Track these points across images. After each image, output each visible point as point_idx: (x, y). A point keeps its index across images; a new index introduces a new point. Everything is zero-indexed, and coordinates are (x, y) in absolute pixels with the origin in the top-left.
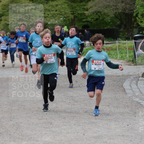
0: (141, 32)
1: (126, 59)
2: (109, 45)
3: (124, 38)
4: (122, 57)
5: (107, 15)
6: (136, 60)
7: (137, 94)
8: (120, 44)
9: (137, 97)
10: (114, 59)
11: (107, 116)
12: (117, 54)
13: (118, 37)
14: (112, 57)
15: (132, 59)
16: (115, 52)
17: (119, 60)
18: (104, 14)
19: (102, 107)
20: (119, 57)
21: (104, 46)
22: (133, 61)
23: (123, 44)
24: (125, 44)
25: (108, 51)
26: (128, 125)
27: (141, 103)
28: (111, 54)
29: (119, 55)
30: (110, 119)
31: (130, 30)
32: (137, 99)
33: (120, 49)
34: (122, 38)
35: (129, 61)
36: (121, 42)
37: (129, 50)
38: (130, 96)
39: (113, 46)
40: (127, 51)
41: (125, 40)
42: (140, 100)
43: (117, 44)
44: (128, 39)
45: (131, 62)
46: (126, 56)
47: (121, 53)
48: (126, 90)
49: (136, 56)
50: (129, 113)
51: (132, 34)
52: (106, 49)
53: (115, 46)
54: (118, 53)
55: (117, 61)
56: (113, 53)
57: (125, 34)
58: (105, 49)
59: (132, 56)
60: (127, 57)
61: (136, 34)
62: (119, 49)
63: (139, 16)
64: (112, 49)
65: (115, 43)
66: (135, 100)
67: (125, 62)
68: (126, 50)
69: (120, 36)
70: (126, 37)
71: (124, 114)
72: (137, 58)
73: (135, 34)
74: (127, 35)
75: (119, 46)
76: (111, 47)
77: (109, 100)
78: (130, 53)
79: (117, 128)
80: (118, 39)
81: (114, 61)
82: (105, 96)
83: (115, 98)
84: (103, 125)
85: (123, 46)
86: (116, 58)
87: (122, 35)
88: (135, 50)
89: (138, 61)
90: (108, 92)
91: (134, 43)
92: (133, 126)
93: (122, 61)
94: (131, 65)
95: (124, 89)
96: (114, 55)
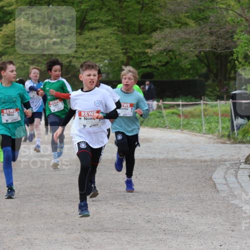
2: (189, 109)
3: (214, 98)
4: (210, 129)
6: (235, 133)
7: (236, 193)
8: (207, 108)
9: (236, 197)
10: (196, 132)
12: (202, 124)
13: (204, 95)
14: (193, 130)
15: (227, 133)
16: (198, 121)
17: (204, 134)
18: (180, 54)
19: (177, 214)
20: (206, 129)
21: (179, 111)
22: (229, 136)
23: (212, 106)
24: (216, 106)
25: (187, 119)
26: (221, 246)
28: (191, 124)
29: (206, 125)
30: (190, 235)
31: (225, 82)
32: (237, 202)
34: (211, 96)
35: (223, 136)
36: (209, 104)
37: (223, 117)
38: (224, 195)
39: (195, 110)
40: (218, 119)
41: (217, 101)
43: (203, 106)
44: (220, 98)
45: (227, 138)
46: (217, 127)
47: (209, 123)
49: (235, 128)
50: (222, 225)
52: (183, 116)
53: (198, 110)
54: (203, 122)
55: (201, 136)
57: (216, 90)
58: (181, 114)
59: (228, 128)
62: (205, 116)
63: (240, 60)
64: (193, 115)
65: (199, 104)
66: (232, 202)
67: (215, 137)
68: (216, 117)
69: (207, 92)
70: (216, 95)
71: (214, 226)
72: (236, 131)
73: (232, 90)
74: (219, 91)
75: (205, 110)
76: (190, 112)
77: (188, 202)
78: (223, 122)
79: (202, 249)
80: (203, 97)
81: (196, 135)
82: (182, 195)
83: (199, 198)
84: (178, 245)
85: (211, 110)
86: (200, 131)
87: (210, 92)
88: (234, 117)
89: (238, 137)
90: (186, 188)
91: (232, 105)
92: (230, 246)
93: (210, 136)
94: (226, 143)
95: (215, 184)
96: (196, 125)
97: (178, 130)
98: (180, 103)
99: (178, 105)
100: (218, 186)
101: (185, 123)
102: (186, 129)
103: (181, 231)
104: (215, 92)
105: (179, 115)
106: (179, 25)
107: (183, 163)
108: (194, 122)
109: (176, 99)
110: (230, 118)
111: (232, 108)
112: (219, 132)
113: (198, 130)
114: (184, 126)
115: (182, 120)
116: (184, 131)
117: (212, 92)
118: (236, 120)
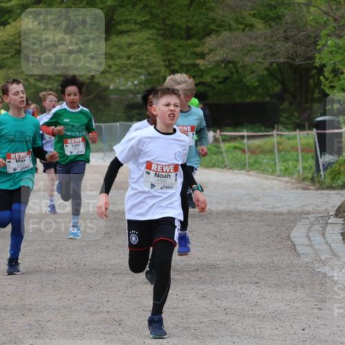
2: (257, 142)
3: (290, 126)
4: (286, 169)
5: (250, 70)
6: (321, 176)
7: (323, 258)
8: (282, 140)
9: (323, 263)
10: (267, 174)
11: (254, 308)
12: (275, 163)
13: (278, 122)
14: (263, 170)
15: (310, 176)
16: (270, 158)
17: (279, 176)
18: (243, 66)
19: (242, 286)
20: (280, 170)
21: (244, 144)
22: (312, 179)
23: (289, 138)
24: (294, 138)
25: (254, 156)
26: (303, 330)
28: (260, 163)
29: (280, 164)
30: (260, 315)
31: (306, 105)
32: (325, 269)
34: (286, 124)
35: (304, 179)
36: (284, 135)
37: (304, 153)
38: (307, 260)
39: (265, 143)
40: (298, 156)
41: (295, 130)
43: (276, 138)
44: (300, 127)
45: (309, 181)
46: (296, 167)
47: (284, 161)
48: (297, 246)
49: (321, 168)
50: (305, 301)
52: (248, 151)
53: (269, 144)
54: (277, 160)
55: (275, 179)
56: (265, 161)
57: (294, 116)
58: (246, 150)
59: (311, 167)
60: (298, 169)
61: (321, 116)
62: (279, 151)
63: (326, 74)
64: (263, 151)
65: (270, 135)
66: (319, 270)
67: (294, 181)
68: (295, 153)
69: (282, 119)
70: (294, 122)
71: (294, 303)
72: (322, 173)
74: (299, 118)
75: (280, 143)
76: (259, 147)
77: (258, 270)
78: (304, 160)
79: (277, 335)
80: (276, 126)
81: (267, 178)
82: (249, 260)
84: (245, 329)
85: (288, 144)
86: (273, 173)
87: (286, 118)
88: (319, 153)
89: (326, 180)
90: (254, 251)
91: (316, 137)
92: (316, 331)
93: (286, 179)
94: (309, 189)
95: (294, 244)
96: (267, 164)
97: (242, 172)
98: (245, 133)
99: (242, 137)
100: (298, 248)
101: (252, 161)
102: (253, 170)
103: (247, 309)
104: (292, 118)
105: (244, 151)
106: (242, 27)
107: (249, 216)
108: (264, 159)
109: (238, 128)
110: (314, 154)
111: (316, 140)
112: (299, 173)
113: (271, 170)
114: (251, 165)
115: (247, 157)
116: (251, 173)
117: (288, 118)
118: (321, 157)
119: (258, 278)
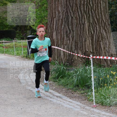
0: (33, 34)
1: (21, 55)
2: (8, 44)
3: (20, 38)
4: (18, 53)
5: (5, 20)
6: (29, 55)
7: (29, 84)
8: (16, 43)
9: (29, 86)
10: (11, 55)
11: (5, 102)
12: (14, 51)
13: (15, 37)
14: (10, 54)
15: (26, 55)
16: (12, 49)
17: (15, 56)
18: (3, 18)
19: (1, 94)
20: (16, 53)
21: (3, 45)
22: (27, 57)
23: (19, 43)
24: (21, 43)
25: (7, 49)
26: (22, 109)
27: (33, 91)
28: (9, 51)
29: (16, 51)
30: (7, 104)
31: (25, 31)
32: (30, 88)
33: (17, 47)
34: (18, 38)
35: (24, 57)
36: (17, 42)
37: (24, 48)
38: (24, 85)
39: (11, 44)
40: (22, 49)
41: (21, 40)
42: (32, 88)
43: (14, 43)
44: (22, 39)
45: (25, 57)
46: (21, 53)
47: (17, 50)
48: (20, 80)
49: (29, 53)
50: (23, 99)
51: (26, 35)
52: (5, 47)
53: (12, 45)
54: (15, 50)
55: (14, 57)
56: (11, 50)
57: (21, 35)
59: (26, 53)
60: (22, 53)
61: (30, 35)
62: (15, 47)
64: (9, 47)
65: (12, 42)
66: (27, 88)
67: (20, 57)
68: (21, 48)
69: (17, 36)
70: (21, 37)
71: (19, 100)
72: (30, 54)
73: (28, 35)
74: (22, 36)
75: (15, 44)
76: (9, 46)
77: (7, 89)
78: (24, 50)
79: (12, 111)
80: (14, 38)
81: (11, 56)
82: (4, 85)
83: (12, 87)
84: (1, 109)
85: (18, 44)
87: (18, 36)
88: (28, 48)
89: (31, 57)
90: (6, 82)
91: (27, 42)
92: (26, 109)
93: (18, 57)
94: (25, 60)
95: (19, 80)
96: (11, 51)
97: (3, 54)
98: (4, 41)
99: (3, 42)
100: (21, 81)
101: (6, 50)
102: (7, 54)
103: (3, 103)
104: (20, 36)
105: (3, 47)
106: (2, 4)
107: (4, 70)
109: (2, 39)
110: (27, 48)
111: (28, 43)
112: (22, 55)
113: (12, 54)
114: (6, 52)
115: (4, 49)
116: (6, 55)
117: (19, 36)
118: (29, 49)
119: (7, 92)
